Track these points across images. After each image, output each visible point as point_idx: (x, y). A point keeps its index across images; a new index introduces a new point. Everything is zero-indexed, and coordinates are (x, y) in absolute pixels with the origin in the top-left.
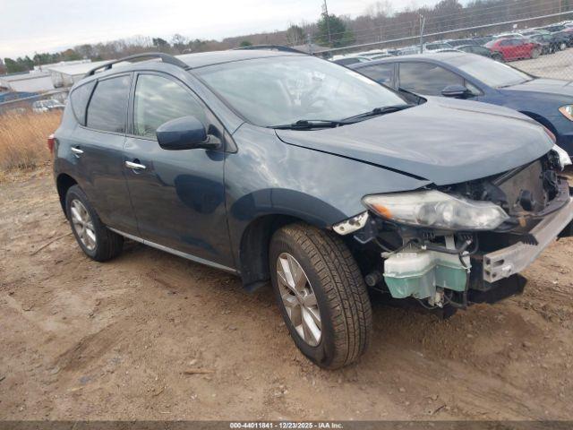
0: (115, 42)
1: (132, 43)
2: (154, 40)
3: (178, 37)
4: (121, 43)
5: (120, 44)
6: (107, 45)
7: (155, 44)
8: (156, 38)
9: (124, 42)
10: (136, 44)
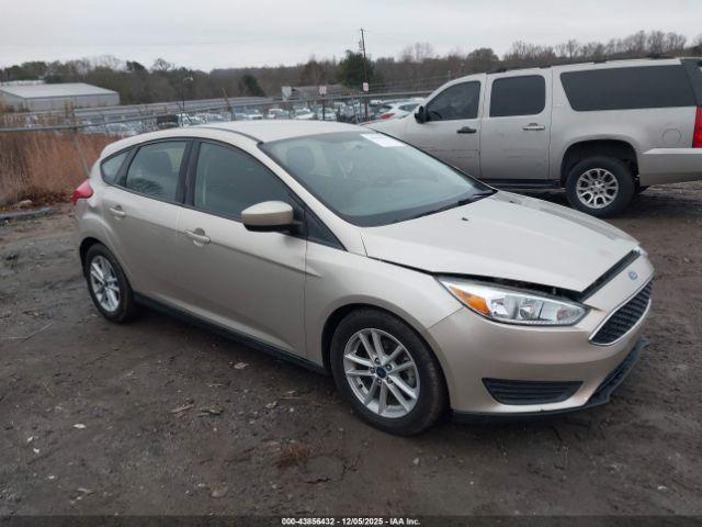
0: (78, 62)
1: (99, 65)
2: (128, 63)
3: (161, 62)
4: (85, 64)
5: (83, 64)
6: (67, 65)
7: (130, 69)
8: (131, 61)
9: (88, 62)
10: (104, 65)
